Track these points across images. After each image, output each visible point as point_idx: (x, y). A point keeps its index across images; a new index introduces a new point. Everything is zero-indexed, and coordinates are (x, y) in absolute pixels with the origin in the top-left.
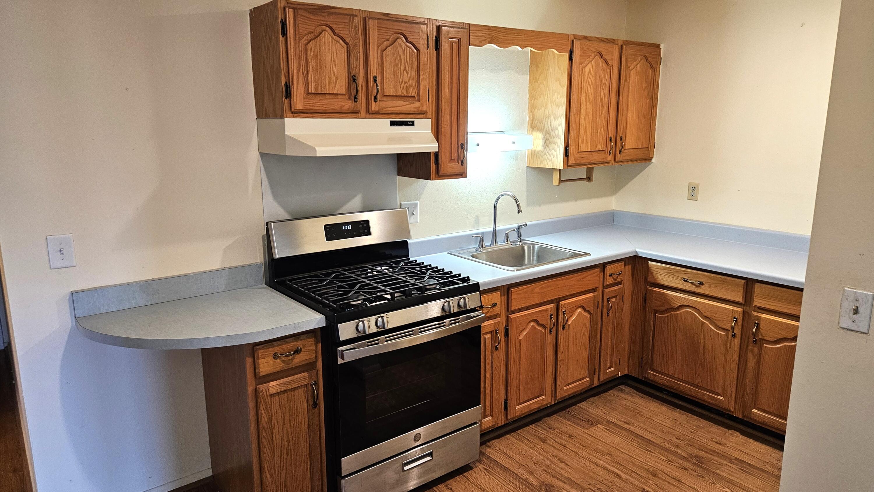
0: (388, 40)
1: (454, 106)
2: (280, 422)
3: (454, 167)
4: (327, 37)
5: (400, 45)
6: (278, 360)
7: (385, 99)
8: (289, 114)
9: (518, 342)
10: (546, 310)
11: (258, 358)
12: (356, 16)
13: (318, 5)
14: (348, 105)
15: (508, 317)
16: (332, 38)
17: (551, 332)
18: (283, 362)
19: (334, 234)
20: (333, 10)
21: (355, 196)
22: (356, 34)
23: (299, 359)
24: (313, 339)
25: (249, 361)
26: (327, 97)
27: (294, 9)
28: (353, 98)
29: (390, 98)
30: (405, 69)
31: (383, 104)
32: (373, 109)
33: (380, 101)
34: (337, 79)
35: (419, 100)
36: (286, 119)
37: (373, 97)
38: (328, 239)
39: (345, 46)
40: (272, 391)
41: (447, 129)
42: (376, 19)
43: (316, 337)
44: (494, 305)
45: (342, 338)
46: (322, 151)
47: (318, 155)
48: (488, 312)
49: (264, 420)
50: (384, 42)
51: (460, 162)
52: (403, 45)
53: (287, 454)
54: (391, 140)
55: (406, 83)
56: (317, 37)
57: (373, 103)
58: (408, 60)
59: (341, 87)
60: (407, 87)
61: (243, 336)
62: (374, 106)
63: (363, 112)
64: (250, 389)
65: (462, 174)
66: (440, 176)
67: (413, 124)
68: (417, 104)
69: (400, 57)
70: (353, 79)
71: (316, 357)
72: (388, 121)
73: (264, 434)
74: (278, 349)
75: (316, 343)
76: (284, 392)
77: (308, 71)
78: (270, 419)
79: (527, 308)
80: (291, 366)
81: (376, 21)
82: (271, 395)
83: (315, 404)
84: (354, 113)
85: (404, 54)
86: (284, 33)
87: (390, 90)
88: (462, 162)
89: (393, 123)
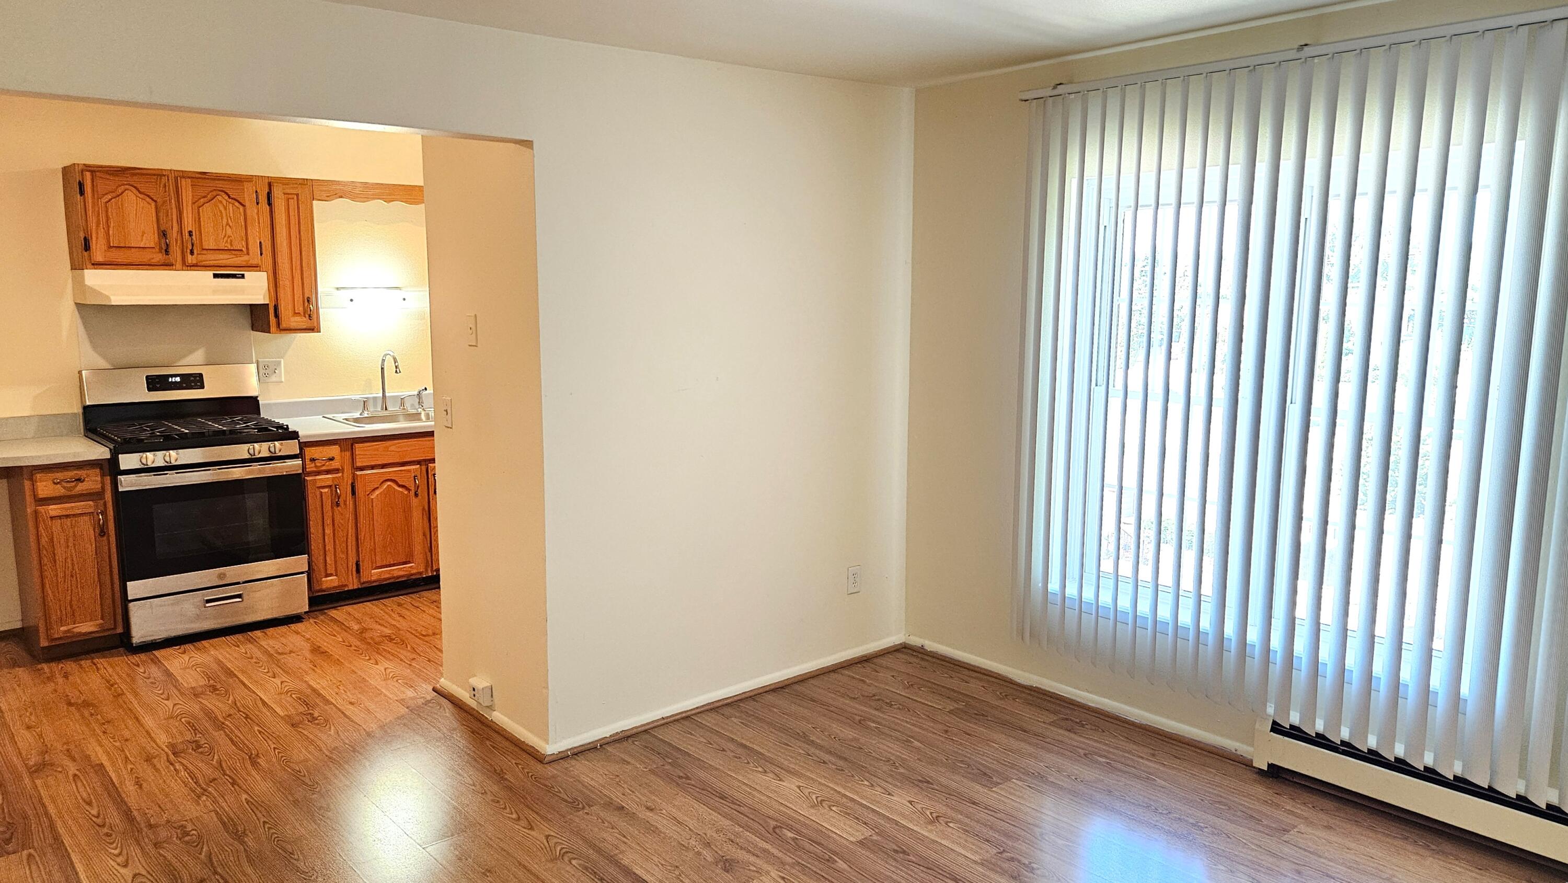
0: (204, 197)
2: (63, 545)
3: (296, 321)
4: (130, 197)
5: (221, 202)
6: (58, 486)
7: (205, 252)
8: (89, 266)
9: (370, 500)
10: (409, 471)
11: (36, 482)
12: (164, 175)
13: (118, 167)
14: (159, 257)
15: (354, 474)
16: (137, 196)
17: (416, 495)
18: (64, 488)
19: (158, 386)
20: (142, 171)
21: (197, 349)
22: (165, 192)
23: (81, 488)
24: (98, 471)
25: (27, 484)
26: (133, 250)
27: (92, 172)
28: (163, 251)
29: (212, 252)
30: (228, 224)
31: (201, 257)
32: (190, 262)
33: (198, 254)
34: (144, 233)
35: (248, 254)
36: (85, 271)
37: (189, 251)
38: (149, 390)
39: (153, 204)
40: (53, 513)
41: (288, 283)
42: (189, 178)
43: (101, 469)
44: (332, 459)
45: (122, 467)
46: (116, 300)
47: (113, 304)
48: (324, 465)
49: (44, 540)
50: (200, 199)
51: (307, 316)
52: (224, 202)
53: (72, 576)
54: (215, 292)
55: (229, 237)
56: (118, 196)
57: (190, 256)
58: (232, 215)
59: (150, 239)
60: (231, 241)
61: (18, 458)
62: (190, 259)
63: (179, 264)
64: (29, 510)
65: (314, 328)
66: (281, 329)
67: (243, 276)
68: (246, 258)
69: (221, 212)
70: (164, 234)
71: (103, 488)
72: (211, 273)
73: (45, 552)
74: (60, 475)
75: (103, 475)
76: (67, 516)
77: (108, 227)
78: (52, 540)
79: (383, 466)
80: (73, 493)
81: (190, 180)
82: (52, 518)
83: (103, 532)
84: (168, 265)
85: (225, 209)
86: (82, 193)
87: (210, 243)
88: (310, 316)
89: (216, 276)
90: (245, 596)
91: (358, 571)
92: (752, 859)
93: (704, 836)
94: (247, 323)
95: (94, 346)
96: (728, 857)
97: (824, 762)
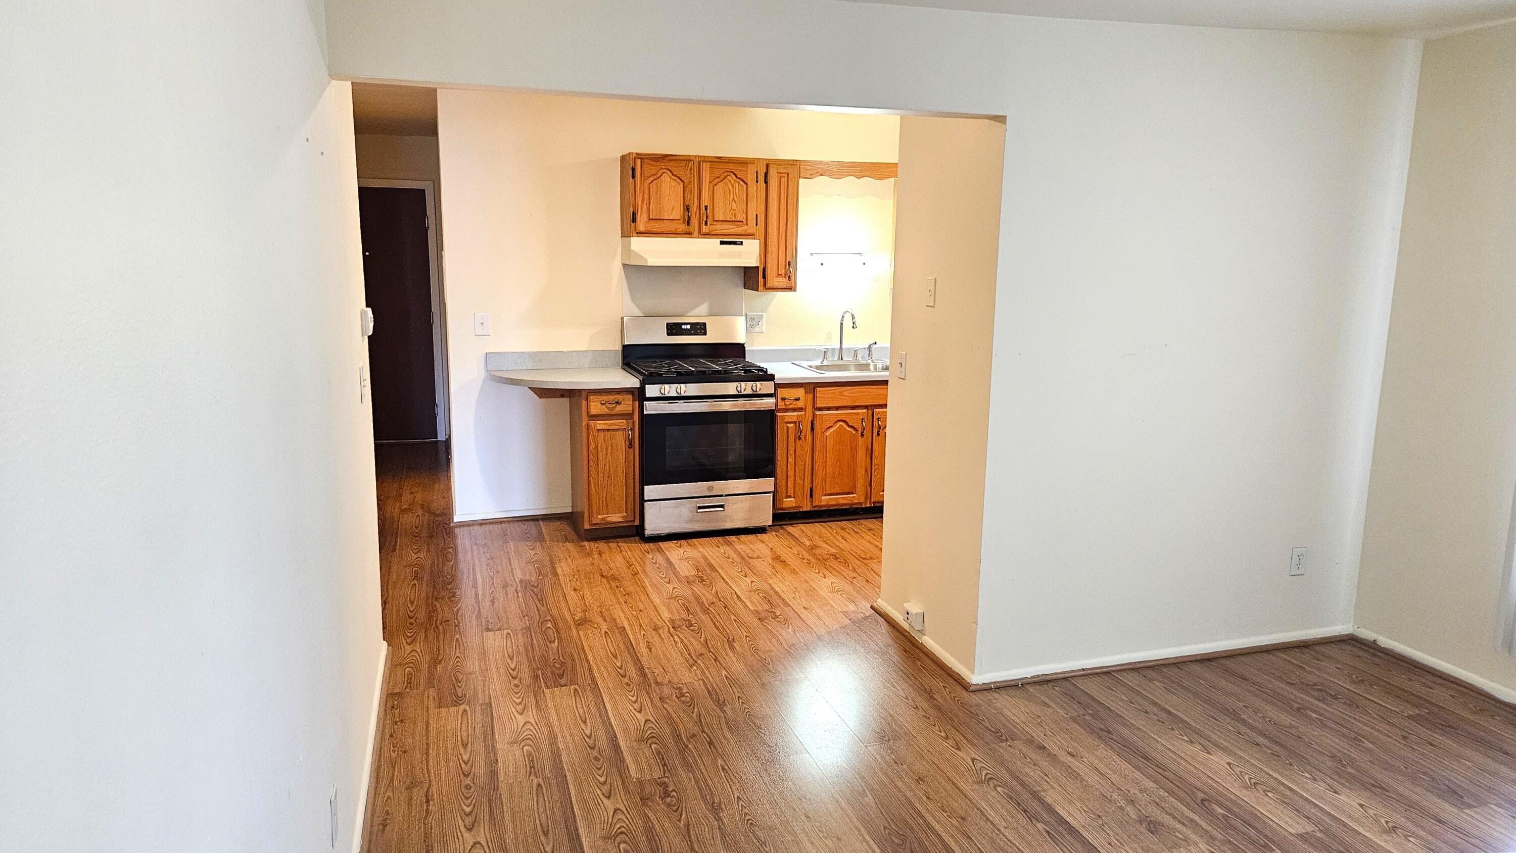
0: (719, 177)
1: (782, 229)
2: (604, 452)
3: (781, 282)
4: (666, 178)
5: (730, 181)
6: (604, 406)
7: (715, 223)
8: (635, 234)
9: (825, 436)
10: (858, 414)
11: (590, 402)
12: (691, 160)
13: (661, 155)
14: (682, 227)
15: (814, 413)
16: (671, 178)
17: (862, 435)
18: (608, 408)
19: (674, 331)
20: (674, 158)
21: (703, 303)
22: (691, 174)
23: (619, 409)
24: (631, 396)
25: (584, 402)
26: (665, 221)
27: (641, 159)
28: (686, 222)
29: (720, 223)
30: (734, 199)
31: (713, 228)
32: (704, 231)
33: (710, 225)
34: (673, 208)
35: (747, 224)
36: (632, 238)
37: (704, 222)
38: (668, 334)
39: (682, 184)
40: (599, 427)
41: (775, 249)
42: (709, 162)
43: (633, 395)
44: (797, 399)
45: (648, 395)
46: (652, 262)
47: (649, 265)
48: (791, 404)
49: (592, 447)
50: (714, 179)
51: (787, 277)
52: (733, 182)
53: (608, 477)
54: (721, 256)
55: (734, 210)
56: (658, 178)
57: (704, 227)
58: (737, 192)
59: (677, 213)
60: (735, 213)
61: (580, 383)
62: (705, 229)
63: (696, 233)
64: (584, 424)
65: (791, 289)
66: (767, 288)
67: (741, 243)
68: (745, 228)
69: (730, 190)
70: (687, 208)
71: (633, 410)
72: (718, 241)
73: (592, 457)
74: (605, 398)
75: (634, 400)
76: (608, 430)
77: (650, 203)
78: (597, 447)
79: (837, 408)
80: (614, 412)
81: (709, 163)
82: (598, 430)
83: (631, 445)
84: (688, 234)
85: (733, 188)
86: (633, 177)
87: (719, 216)
88: (789, 277)
89: (722, 243)
90: (726, 506)
91: (811, 496)
92: (1179, 826)
93: (1127, 792)
94: (740, 281)
95: (633, 298)
96: (1152, 819)
97: (1257, 744)
